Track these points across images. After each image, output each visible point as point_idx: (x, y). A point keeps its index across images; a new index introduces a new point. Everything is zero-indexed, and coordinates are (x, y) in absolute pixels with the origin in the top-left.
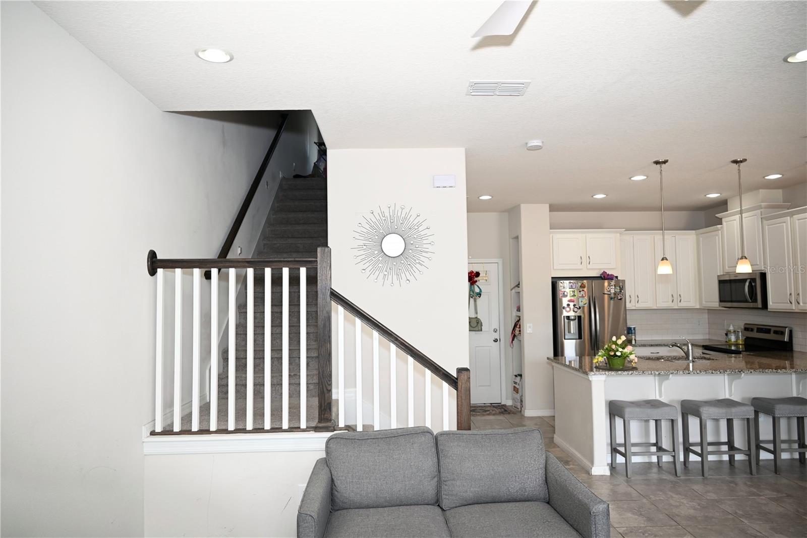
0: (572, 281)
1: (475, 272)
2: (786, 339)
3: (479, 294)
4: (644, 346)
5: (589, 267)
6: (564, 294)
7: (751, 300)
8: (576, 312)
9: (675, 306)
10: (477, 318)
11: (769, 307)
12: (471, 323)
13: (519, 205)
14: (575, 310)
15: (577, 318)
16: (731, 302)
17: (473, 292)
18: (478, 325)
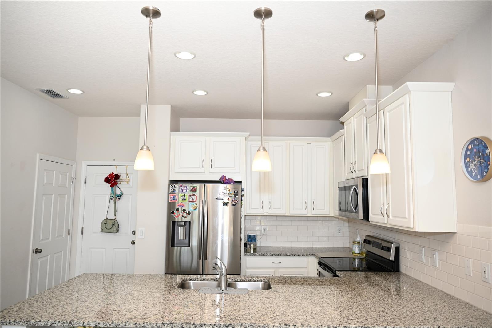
0: (182, 185)
1: (115, 175)
2: (392, 257)
3: (119, 197)
4: (265, 255)
5: (212, 170)
6: (174, 197)
7: (355, 210)
8: (185, 217)
9: (310, 212)
10: (115, 220)
11: (370, 220)
12: (105, 224)
13: (140, 106)
14: (185, 215)
15: (188, 224)
16: (346, 211)
17: (113, 194)
18: (114, 227)
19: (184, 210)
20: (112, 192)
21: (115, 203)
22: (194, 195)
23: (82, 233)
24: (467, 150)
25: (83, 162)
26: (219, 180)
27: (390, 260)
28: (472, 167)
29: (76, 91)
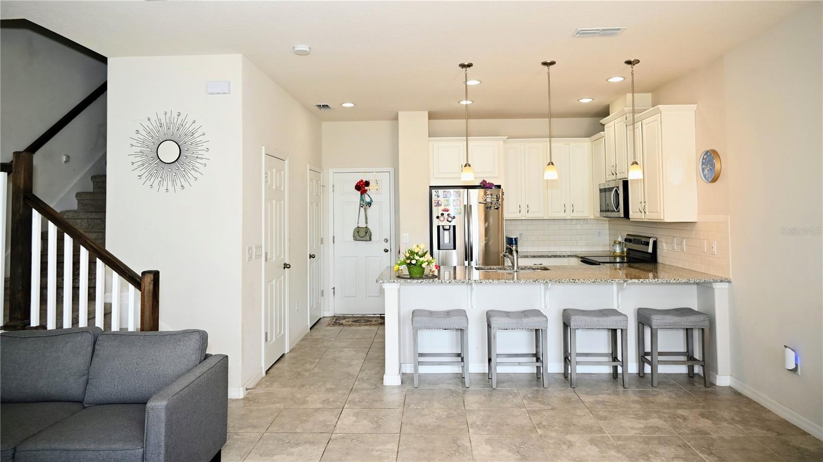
0: (446, 190)
1: (364, 181)
2: (650, 250)
3: (370, 204)
4: (526, 257)
6: (438, 203)
7: (616, 209)
8: (450, 222)
9: (568, 215)
10: (366, 227)
11: (630, 217)
12: (358, 232)
13: (398, 113)
14: (450, 219)
15: (452, 228)
16: (606, 211)
17: (363, 202)
18: (367, 234)
19: (448, 215)
20: (362, 199)
21: (365, 211)
22: (458, 200)
23: (334, 242)
24: (703, 159)
25: (330, 169)
26: (479, 185)
27: (648, 253)
28: (706, 171)
29: (348, 105)
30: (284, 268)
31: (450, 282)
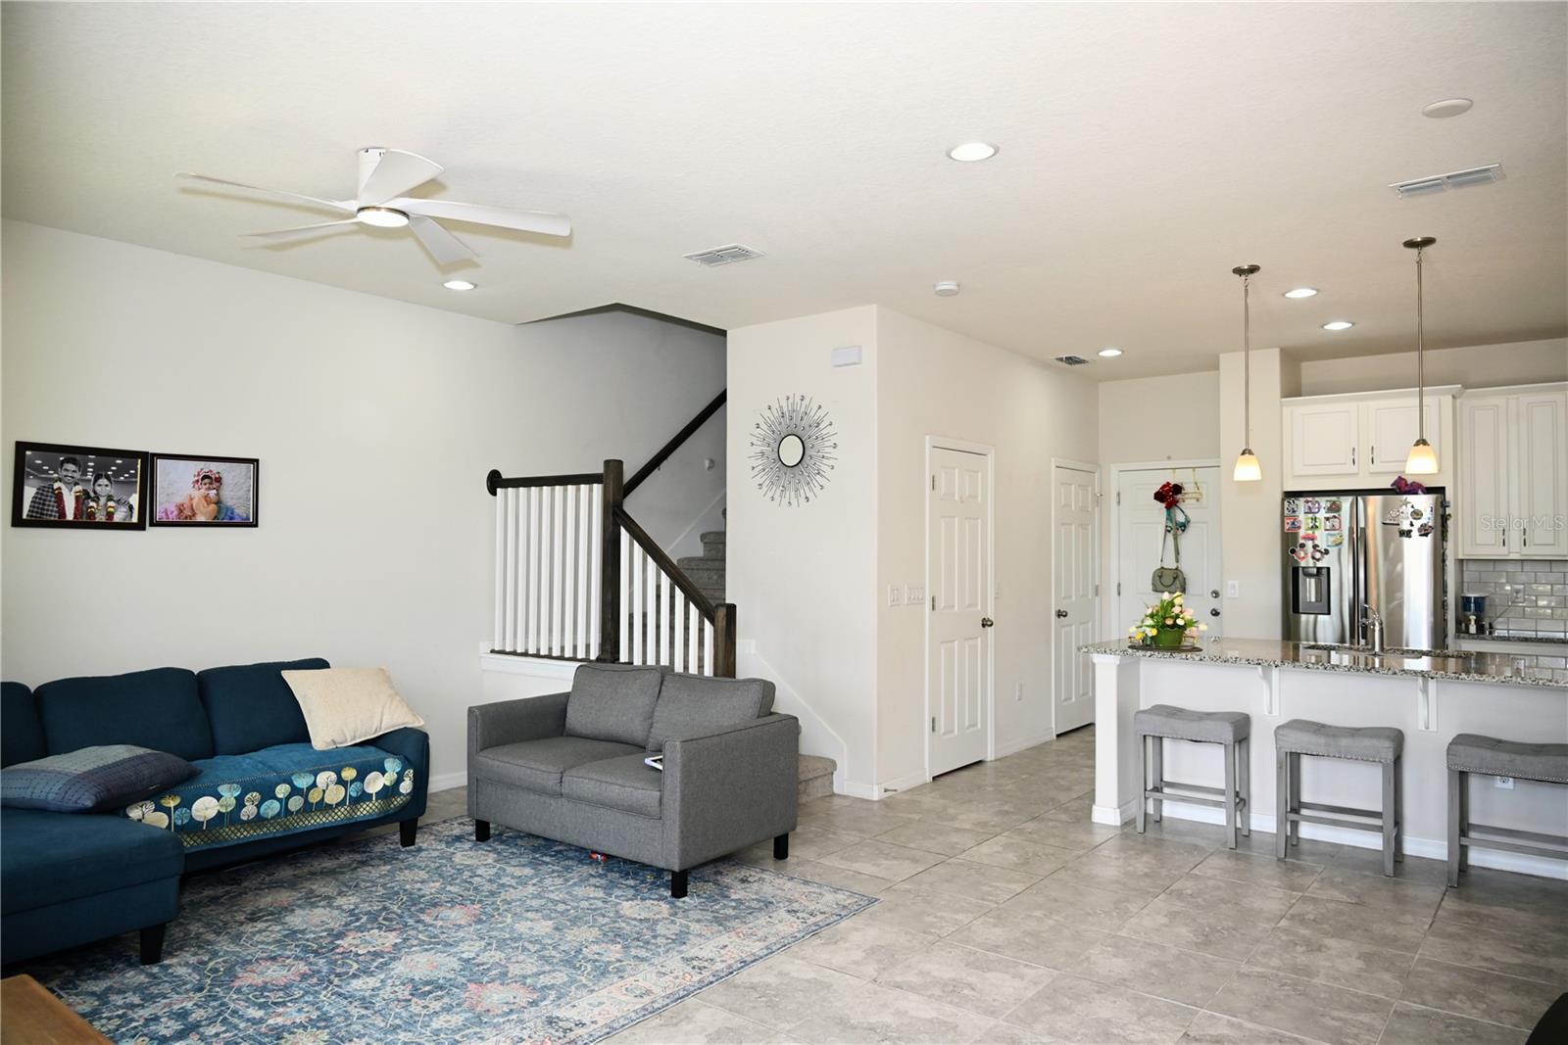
0: (1310, 500)
1: (1172, 485)
3: (1183, 526)
5: (1374, 468)
6: (1293, 523)
8: (1318, 560)
10: (1177, 569)
12: (1160, 577)
13: (1218, 357)
14: (1318, 555)
15: (1324, 572)
17: (1171, 521)
18: (1177, 582)
19: (1315, 547)
20: (1170, 518)
21: (1175, 539)
22: (1335, 517)
23: (1119, 594)
25: (1112, 466)
26: (1389, 487)
29: (1111, 353)
30: (984, 626)
31: (1201, 660)
